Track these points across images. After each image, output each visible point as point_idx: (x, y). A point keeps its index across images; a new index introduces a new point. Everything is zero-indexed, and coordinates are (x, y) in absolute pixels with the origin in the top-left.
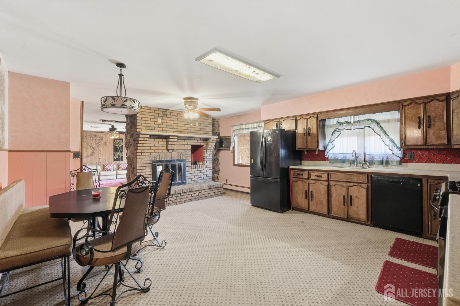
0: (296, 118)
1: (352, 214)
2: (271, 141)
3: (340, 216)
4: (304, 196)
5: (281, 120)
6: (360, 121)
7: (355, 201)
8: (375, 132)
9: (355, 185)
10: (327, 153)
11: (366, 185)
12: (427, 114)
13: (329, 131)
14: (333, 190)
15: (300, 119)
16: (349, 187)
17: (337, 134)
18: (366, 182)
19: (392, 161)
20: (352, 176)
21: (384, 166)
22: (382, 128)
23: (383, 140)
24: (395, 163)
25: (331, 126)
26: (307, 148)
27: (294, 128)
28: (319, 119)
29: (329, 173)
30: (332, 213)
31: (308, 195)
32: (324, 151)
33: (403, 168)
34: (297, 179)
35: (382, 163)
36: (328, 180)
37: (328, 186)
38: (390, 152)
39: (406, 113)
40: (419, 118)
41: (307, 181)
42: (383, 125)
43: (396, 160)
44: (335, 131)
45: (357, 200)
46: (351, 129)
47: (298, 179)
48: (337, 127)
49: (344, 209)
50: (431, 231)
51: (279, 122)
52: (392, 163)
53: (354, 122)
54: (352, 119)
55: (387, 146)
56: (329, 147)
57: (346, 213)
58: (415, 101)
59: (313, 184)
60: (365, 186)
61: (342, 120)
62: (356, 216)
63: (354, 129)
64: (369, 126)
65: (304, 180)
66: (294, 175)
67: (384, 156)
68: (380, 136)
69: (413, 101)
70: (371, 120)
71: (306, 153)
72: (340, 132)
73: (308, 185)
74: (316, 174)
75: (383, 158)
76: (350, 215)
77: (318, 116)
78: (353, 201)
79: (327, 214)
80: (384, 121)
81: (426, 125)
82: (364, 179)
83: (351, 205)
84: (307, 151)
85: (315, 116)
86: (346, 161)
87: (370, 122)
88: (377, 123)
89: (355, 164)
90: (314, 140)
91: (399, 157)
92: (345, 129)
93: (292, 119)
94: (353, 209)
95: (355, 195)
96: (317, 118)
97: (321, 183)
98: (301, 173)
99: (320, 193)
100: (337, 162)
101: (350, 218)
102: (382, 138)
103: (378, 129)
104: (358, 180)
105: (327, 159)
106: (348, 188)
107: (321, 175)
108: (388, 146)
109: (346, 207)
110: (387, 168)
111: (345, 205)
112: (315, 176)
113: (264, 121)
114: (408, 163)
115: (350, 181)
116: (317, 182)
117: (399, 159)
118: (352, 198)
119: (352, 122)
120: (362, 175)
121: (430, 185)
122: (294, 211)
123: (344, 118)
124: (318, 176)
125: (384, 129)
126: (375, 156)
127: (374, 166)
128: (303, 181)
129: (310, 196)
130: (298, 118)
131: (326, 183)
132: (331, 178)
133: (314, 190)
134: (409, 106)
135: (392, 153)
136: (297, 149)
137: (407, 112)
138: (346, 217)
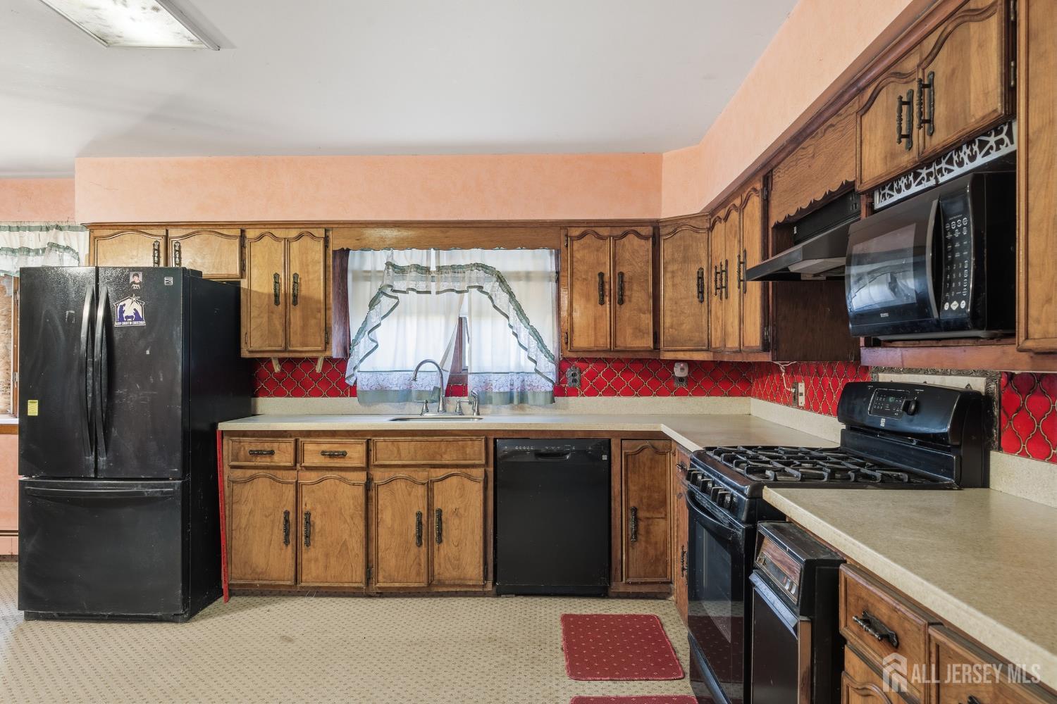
0: (243, 231)
1: (444, 571)
2: (138, 318)
3: (405, 585)
4: (279, 534)
5: (173, 233)
6: (454, 268)
7: (453, 528)
8: (495, 307)
9: (453, 475)
10: (355, 368)
11: (483, 469)
12: (617, 268)
13: (360, 294)
14: (384, 497)
15: (261, 237)
16: (433, 482)
17: (386, 302)
18: (483, 462)
19: (534, 393)
20: (443, 445)
21: (513, 409)
22: (511, 294)
23: (515, 332)
24: (541, 399)
25: (367, 276)
26: (285, 350)
27: (235, 270)
28: (332, 247)
29: (368, 438)
30: (380, 578)
31: (292, 529)
32: (342, 363)
33: (558, 412)
34: (249, 473)
35: (509, 398)
36: (367, 467)
37: (368, 485)
38: (530, 366)
39: (575, 260)
40: (601, 275)
41: (290, 476)
42: (515, 286)
43: (543, 390)
44: (381, 292)
45: (456, 521)
46: (429, 292)
47: (254, 472)
48: (387, 282)
49: (418, 556)
50: (628, 577)
51: (166, 237)
52: (534, 399)
53: (439, 269)
54: (431, 258)
55: (522, 350)
56: (360, 349)
57: (424, 570)
58: (593, 229)
59: (313, 484)
60: (479, 473)
61: (404, 258)
62: (455, 574)
63: (438, 293)
64: (481, 287)
65: (280, 474)
66: (236, 458)
67: (515, 377)
68: (508, 317)
69: (590, 228)
70: (484, 267)
71: (277, 369)
72: (396, 298)
73: (292, 492)
74: (325, 447)
75: (512, 385)
76: (436, 573)
77: (330, 233)
78: (444, 525)
79: (361, 585)
80: (518, 276)
81: (615, 298)
82: (476, 451)
83: (440, 541)
84: (281, 360)
85: (320, 233)
86: (414, 395)
87: (481, 274)
88: (501, 279)
89: (441, 406)
90: (313, 322)
91: (551, 381)
92: (413, 290)
93: (225, 232)
94: (445, 551)
95: (450, 506)
96: (326, 240)
97: (342, 480)
98: (267, 447)
99: (341, 513)
100: (388, 401)
101: (436, 586)
102: (511, 327)
103: (502, 299)
104: (461, 456)
105: (353, 391)
106: (429, 486)
107: (341, 449)
108: (526, 349)
109: (424, 548)
110: (522, 412)
111: (421, 544)
112: (323, 453)
113: (92, 227)
114: (567, 396)
115: (438, 462)
116: (329, 474)
117: (550, 388)
118: (443, 518)
119: (433, 268)
120: (471, 440)
121: (627, 456)
122: (234, 600)
123: (408, 252)
124: (332, 455)
125: (517, 298)
126: (493, 377)
127: (490, 408)
128: (273, 479)
129: (302, 530)
130: (251, 234)
131: (362, 477)
132: (379, 456)
133: (319, 506)
134: (582, 241)
135: (536, 370)
136: (245, 354)
137: (578, 255)
138: (423, 585)
